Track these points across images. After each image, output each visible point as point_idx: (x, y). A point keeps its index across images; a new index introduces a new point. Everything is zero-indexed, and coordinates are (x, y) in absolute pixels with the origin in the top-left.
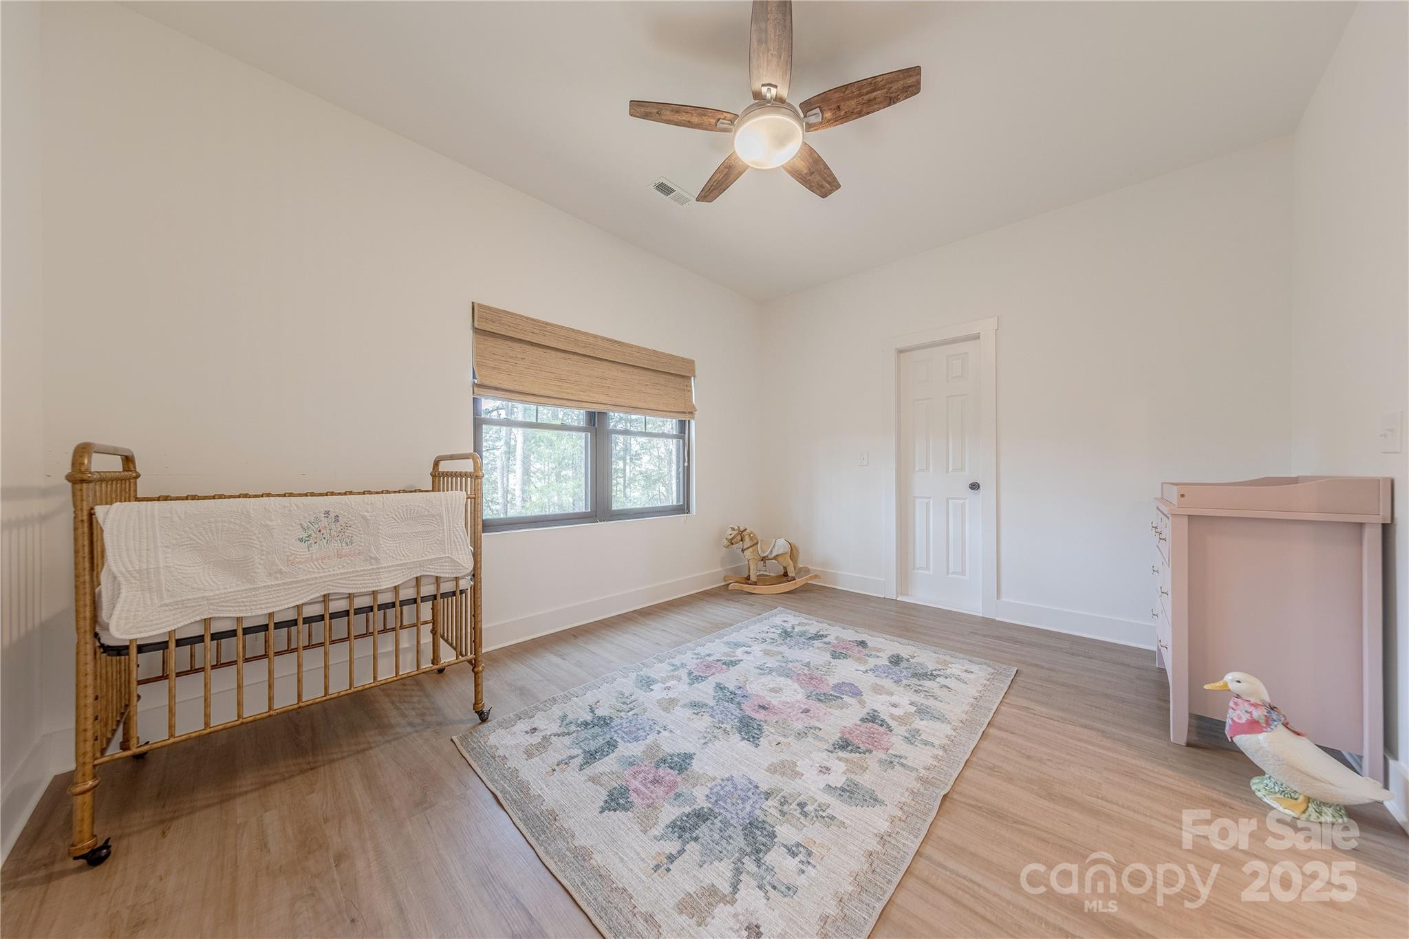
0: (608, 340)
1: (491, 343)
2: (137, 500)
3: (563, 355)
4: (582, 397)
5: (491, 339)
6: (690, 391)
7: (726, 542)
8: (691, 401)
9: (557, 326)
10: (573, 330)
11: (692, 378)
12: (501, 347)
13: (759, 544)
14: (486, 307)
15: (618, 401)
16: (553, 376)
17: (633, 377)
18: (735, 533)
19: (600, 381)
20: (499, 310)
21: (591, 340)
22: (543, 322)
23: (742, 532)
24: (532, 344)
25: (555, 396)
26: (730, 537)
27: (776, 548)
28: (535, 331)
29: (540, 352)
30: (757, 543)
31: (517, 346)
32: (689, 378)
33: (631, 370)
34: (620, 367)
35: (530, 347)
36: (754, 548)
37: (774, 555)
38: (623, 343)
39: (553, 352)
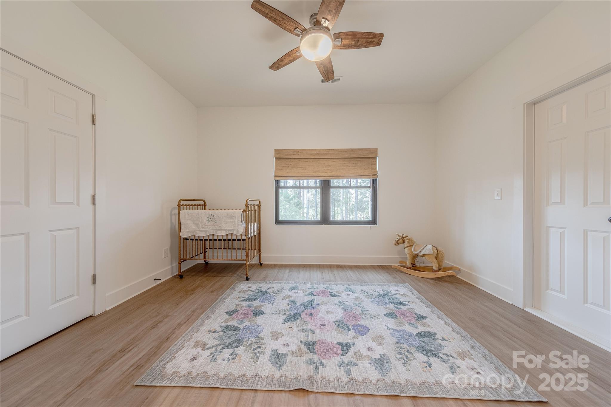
0: (326, 150)
1: (280, 161)
2: (206, 210)
3: (306, 160)
4: (313, 175)
5: (280, 160)
6: (376, 164)
7: (394, 242)
8: (376, 169)
9: (303, 150)
10: (310, 150)
11: (377, 157)
12: (284, 161)
13: (414, 246)
14: (278, 150)
15: (333, 174)
16: (302, 168)
17: (340, 163)
18: (399, 238)
19: (323, 167)
20: (282, 150)
21: (317, 152)
22: (298, 150)
23: (404, 238)
24: (294, 159)
25: (303, 176)
26: (397, 240)
27: (424, 250)
28: (295, 154)
29: (297, 160)
30: (413, 245)
31: (289, 160)
32: (375, 158)
33: (338, 160)
34: (333, 160)
35: (294, 160)
36: (409, 247)
37: (422, 253)
38: (333, 149)
39: (302, 160)
